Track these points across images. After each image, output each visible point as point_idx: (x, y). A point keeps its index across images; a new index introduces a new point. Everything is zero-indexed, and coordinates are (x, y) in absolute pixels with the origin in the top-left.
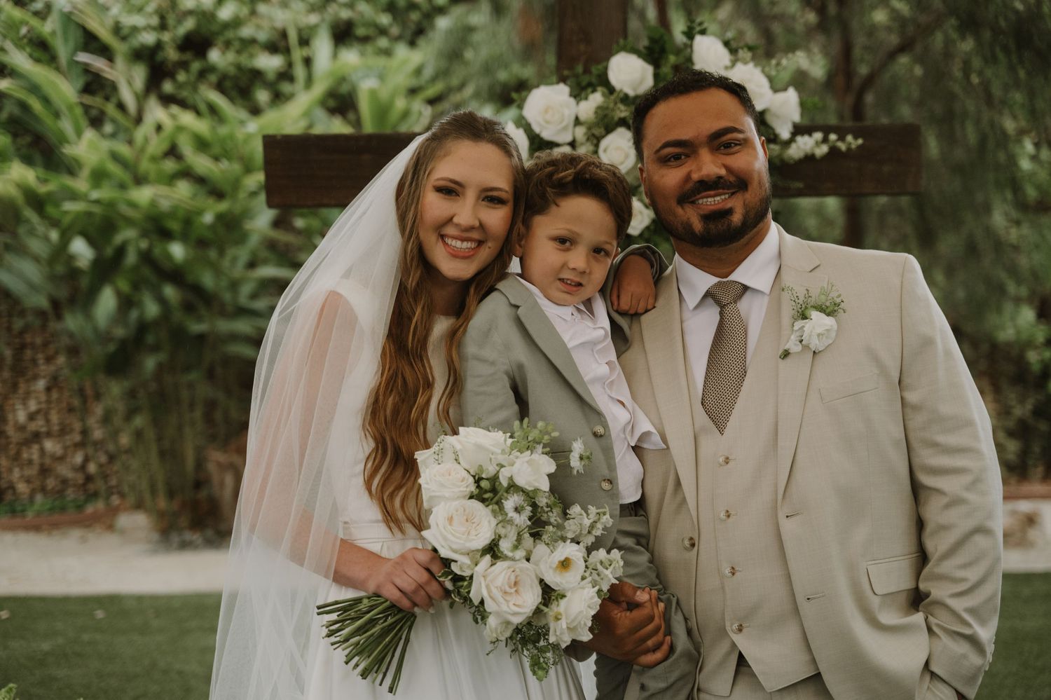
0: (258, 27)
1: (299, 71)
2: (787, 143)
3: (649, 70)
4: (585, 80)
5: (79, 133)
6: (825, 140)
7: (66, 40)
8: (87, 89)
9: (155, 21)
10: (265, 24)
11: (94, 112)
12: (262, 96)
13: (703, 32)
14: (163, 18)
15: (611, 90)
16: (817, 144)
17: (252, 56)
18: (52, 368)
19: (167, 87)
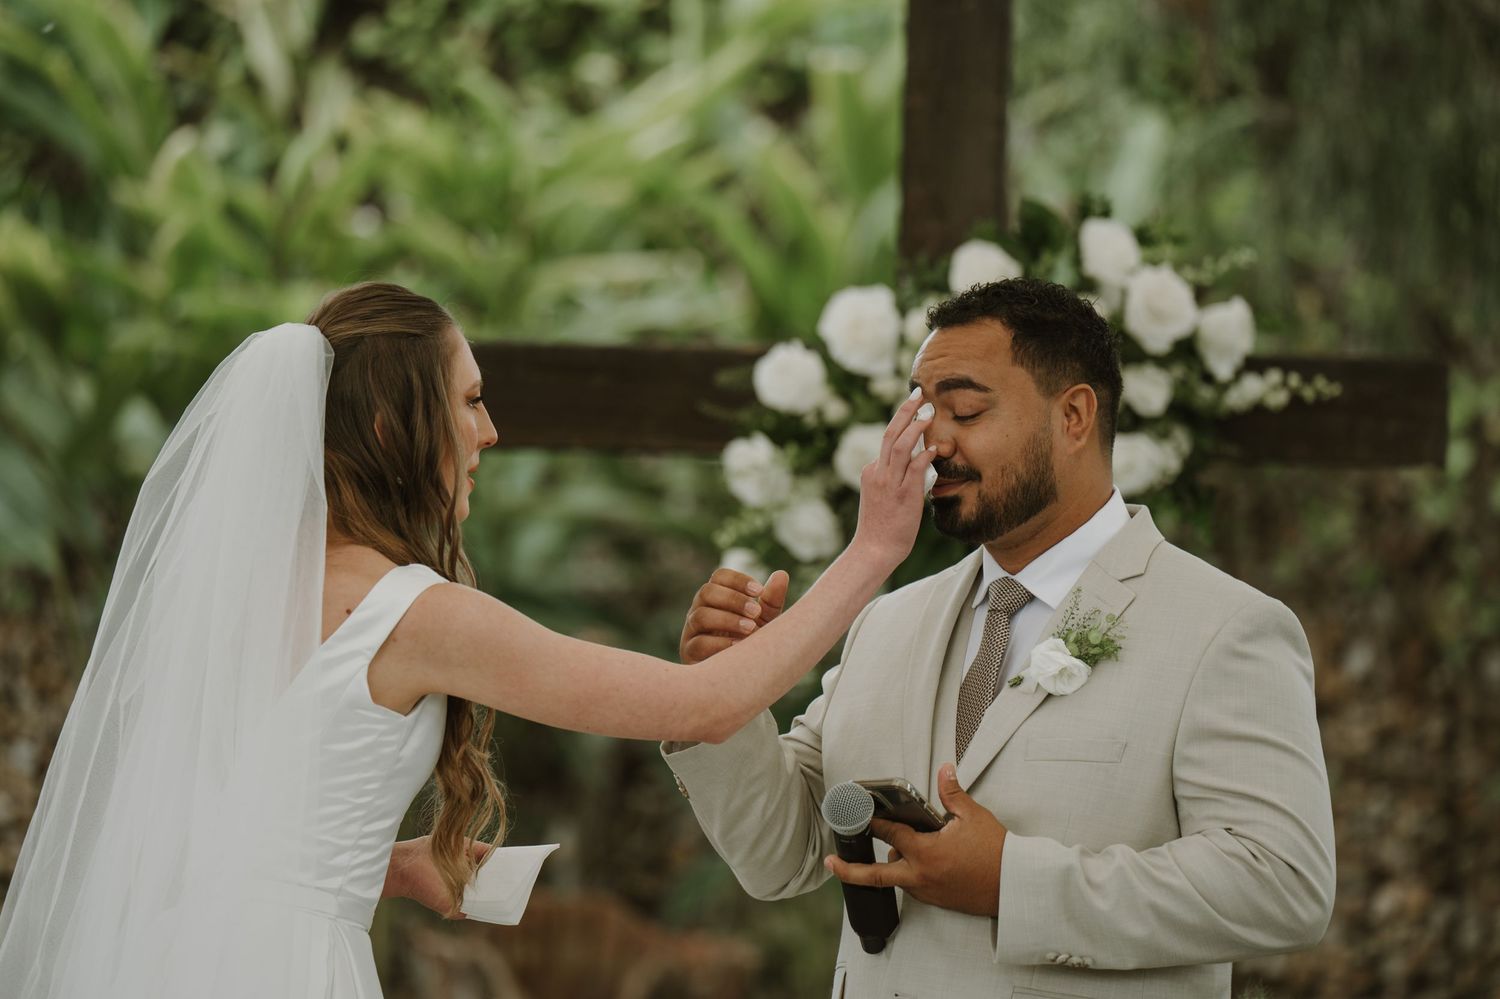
1: (690, 9)
2: (1227, 387)
6: (1284, 384)
11: (186, 93)
12: (598, 69)
13: (1104, 215)
16: (1275, 388)
19: (367, 38)
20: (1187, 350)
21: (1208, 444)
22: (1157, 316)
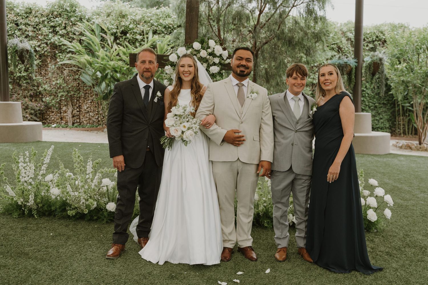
0: (137, 30)
1: (146, 40)
2: (225, 60)
3: (200, 45)
4: (189, 46)
5: (99, 50)
7: (97, 30)
8: (101, 41)
9: (116, 27)
10: (139, 29)
11: (103, 45)
12: (138, 44)
13: (211, 39)
14: (117, 27)
15: (193, 49)
17: (136, 36)
18: (92, 98)
19: (118, 41)
20: (221, 56)
21: (222, 67)
22: (218, 51)
